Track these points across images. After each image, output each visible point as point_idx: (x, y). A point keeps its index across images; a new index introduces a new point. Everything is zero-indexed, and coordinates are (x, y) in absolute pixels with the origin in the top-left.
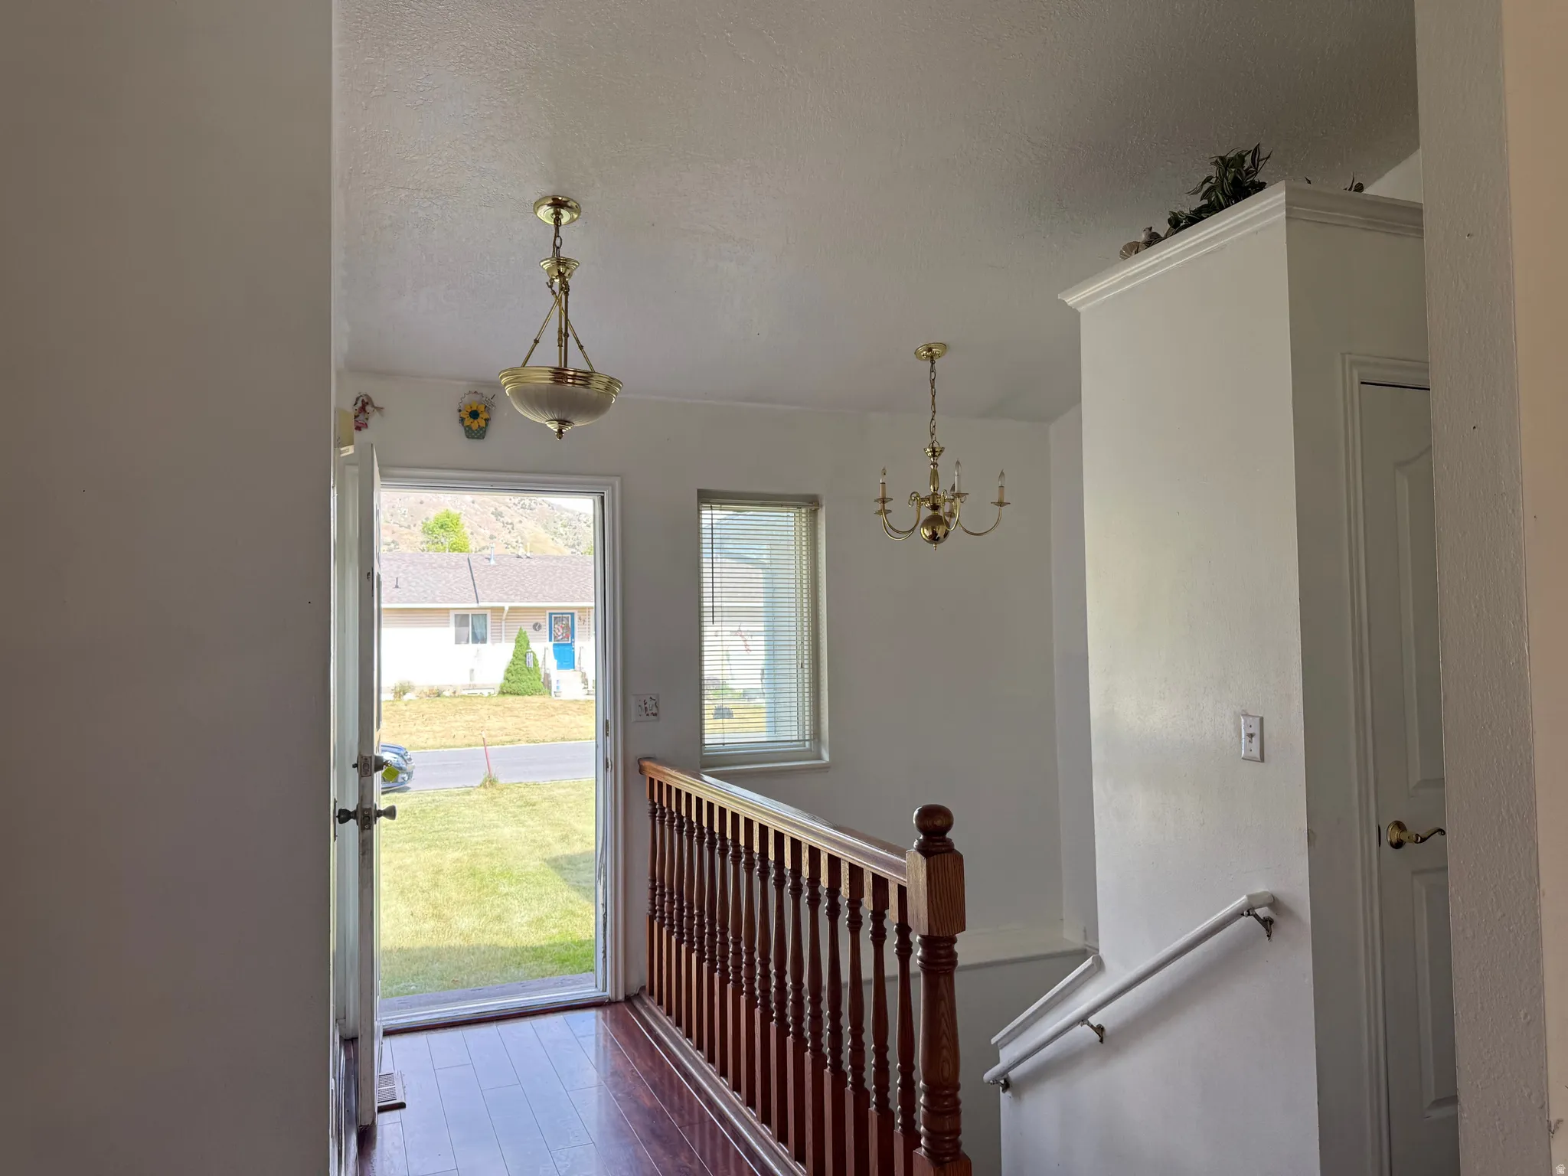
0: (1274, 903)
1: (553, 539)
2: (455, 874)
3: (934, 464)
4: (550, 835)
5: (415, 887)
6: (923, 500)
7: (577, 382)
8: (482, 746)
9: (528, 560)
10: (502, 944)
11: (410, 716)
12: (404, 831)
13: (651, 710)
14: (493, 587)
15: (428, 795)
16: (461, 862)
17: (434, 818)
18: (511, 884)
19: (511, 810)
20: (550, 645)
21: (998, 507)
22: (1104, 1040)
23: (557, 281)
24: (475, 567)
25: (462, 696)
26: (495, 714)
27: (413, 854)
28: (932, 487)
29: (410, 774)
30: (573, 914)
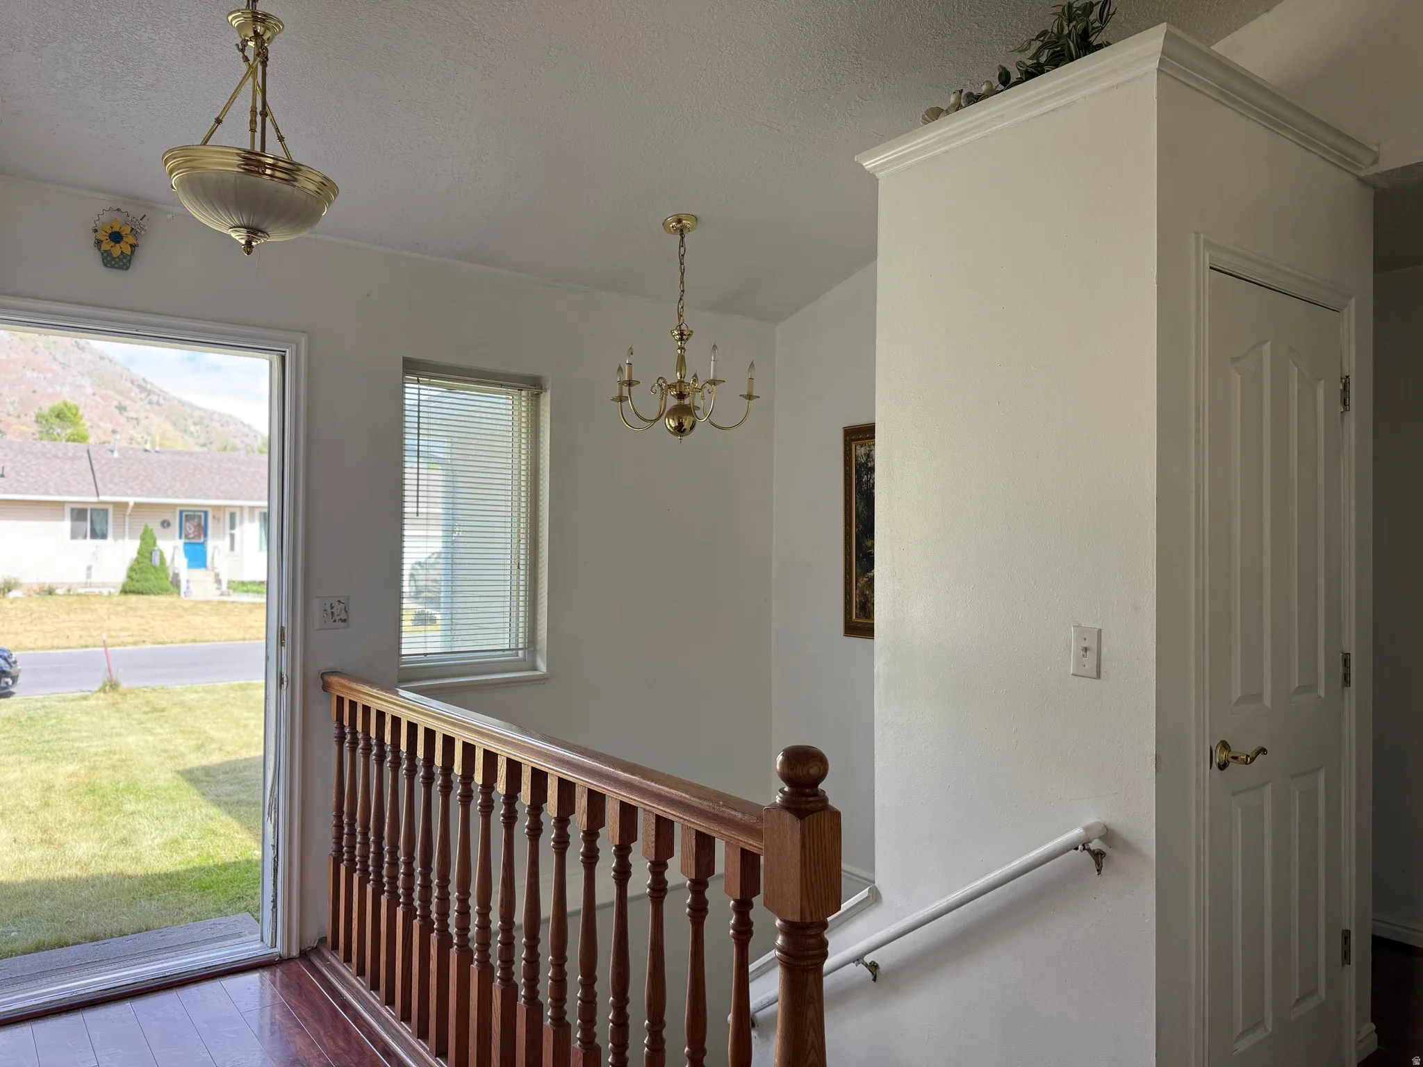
0: (1108, 835)
1: (182, 437)
2: (70, 790)
3: (681, 348)
4: (182, 744)
5: (19, 808)
6: (670, 387)
7: (278, 174)
8: (101, 647)
9: (156, 454)
10: (130, 872)
11: (16, 614)
12: (6, 741)
13: (339, 616)
14: (116, 480)
15: (37, 701)
16: (77, 777)
17: (45, 727)
18: (138, 801)
19: (136, 716)
20: (180, 543)
21: (747, 401)
22: (878, 977)
23: (251, 44)
24: (96, 459)
25: (78, 595)
26: (116, 613)
27: (18, 769)
28: (678, 374)
29: (15, 679)
30: (214, 833)
